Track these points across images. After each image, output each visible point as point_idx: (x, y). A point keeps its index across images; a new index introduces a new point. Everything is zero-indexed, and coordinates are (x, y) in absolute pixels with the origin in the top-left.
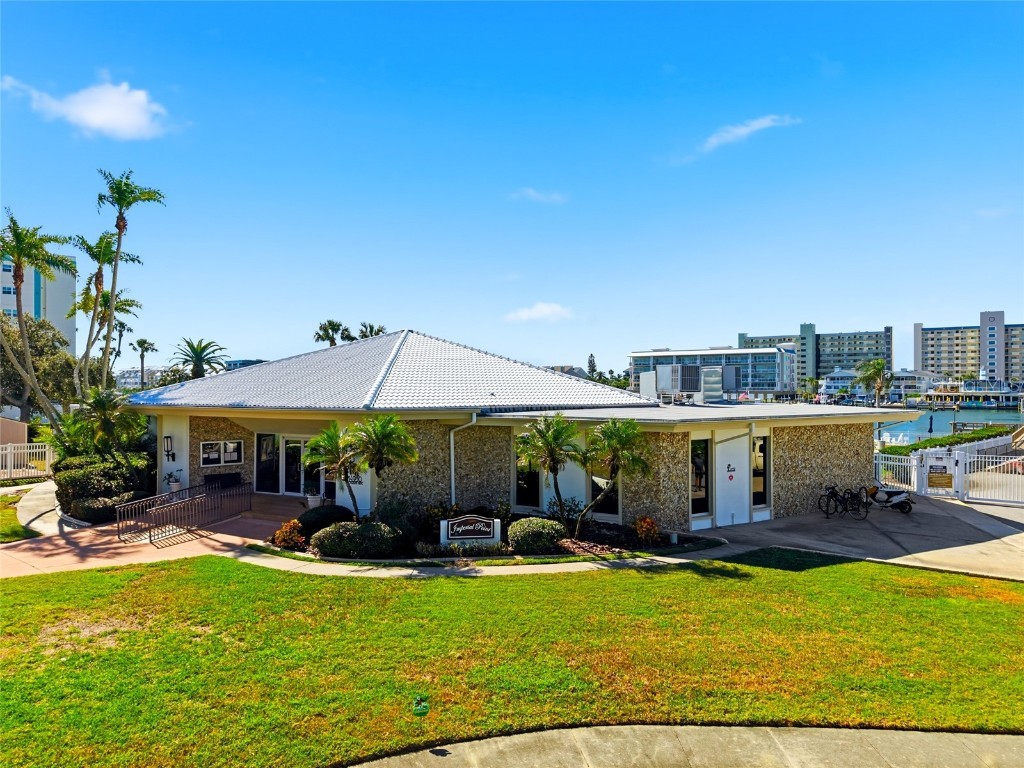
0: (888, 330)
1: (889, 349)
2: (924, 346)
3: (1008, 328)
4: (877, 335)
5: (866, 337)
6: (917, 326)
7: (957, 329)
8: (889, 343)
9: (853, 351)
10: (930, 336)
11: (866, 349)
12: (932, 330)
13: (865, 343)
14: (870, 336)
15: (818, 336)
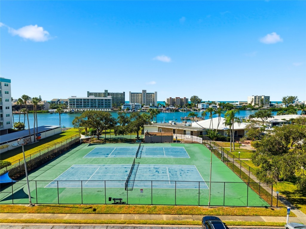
0: (124, 92)
1: (124, 97)
2: (131, 97)
3: (147, 93)
4: (122, 93)
5: (119, 94)
6: (130, 92)
7: (137, 93)
8: (124, 96)
9: (116, 97)
10: (132, 94)
11: (119, 97)
12: (133, 93)
13: (119, 95)
14: (120, 94)
15: (108, 93)
